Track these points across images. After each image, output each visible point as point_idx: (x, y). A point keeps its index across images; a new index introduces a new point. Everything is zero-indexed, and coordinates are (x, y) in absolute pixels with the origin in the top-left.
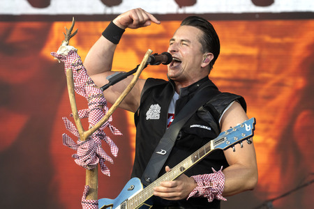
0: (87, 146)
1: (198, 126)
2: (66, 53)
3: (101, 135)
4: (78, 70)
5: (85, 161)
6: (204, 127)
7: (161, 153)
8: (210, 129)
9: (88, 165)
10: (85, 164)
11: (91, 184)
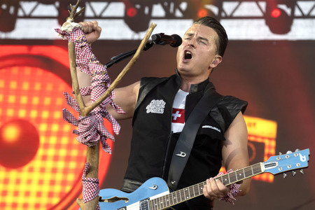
0: (87, 121)
1: (210, 127)
2: (70, 30)
3: (103, 112)
4: (82, 47)
5: (85, 138)
6: (215, 128)
7: (180, 155)
8: (219, 131)
9: (89, 142)
10: (86, 141)
11: (92, 162)
